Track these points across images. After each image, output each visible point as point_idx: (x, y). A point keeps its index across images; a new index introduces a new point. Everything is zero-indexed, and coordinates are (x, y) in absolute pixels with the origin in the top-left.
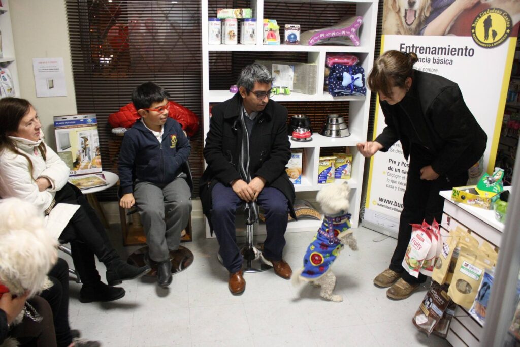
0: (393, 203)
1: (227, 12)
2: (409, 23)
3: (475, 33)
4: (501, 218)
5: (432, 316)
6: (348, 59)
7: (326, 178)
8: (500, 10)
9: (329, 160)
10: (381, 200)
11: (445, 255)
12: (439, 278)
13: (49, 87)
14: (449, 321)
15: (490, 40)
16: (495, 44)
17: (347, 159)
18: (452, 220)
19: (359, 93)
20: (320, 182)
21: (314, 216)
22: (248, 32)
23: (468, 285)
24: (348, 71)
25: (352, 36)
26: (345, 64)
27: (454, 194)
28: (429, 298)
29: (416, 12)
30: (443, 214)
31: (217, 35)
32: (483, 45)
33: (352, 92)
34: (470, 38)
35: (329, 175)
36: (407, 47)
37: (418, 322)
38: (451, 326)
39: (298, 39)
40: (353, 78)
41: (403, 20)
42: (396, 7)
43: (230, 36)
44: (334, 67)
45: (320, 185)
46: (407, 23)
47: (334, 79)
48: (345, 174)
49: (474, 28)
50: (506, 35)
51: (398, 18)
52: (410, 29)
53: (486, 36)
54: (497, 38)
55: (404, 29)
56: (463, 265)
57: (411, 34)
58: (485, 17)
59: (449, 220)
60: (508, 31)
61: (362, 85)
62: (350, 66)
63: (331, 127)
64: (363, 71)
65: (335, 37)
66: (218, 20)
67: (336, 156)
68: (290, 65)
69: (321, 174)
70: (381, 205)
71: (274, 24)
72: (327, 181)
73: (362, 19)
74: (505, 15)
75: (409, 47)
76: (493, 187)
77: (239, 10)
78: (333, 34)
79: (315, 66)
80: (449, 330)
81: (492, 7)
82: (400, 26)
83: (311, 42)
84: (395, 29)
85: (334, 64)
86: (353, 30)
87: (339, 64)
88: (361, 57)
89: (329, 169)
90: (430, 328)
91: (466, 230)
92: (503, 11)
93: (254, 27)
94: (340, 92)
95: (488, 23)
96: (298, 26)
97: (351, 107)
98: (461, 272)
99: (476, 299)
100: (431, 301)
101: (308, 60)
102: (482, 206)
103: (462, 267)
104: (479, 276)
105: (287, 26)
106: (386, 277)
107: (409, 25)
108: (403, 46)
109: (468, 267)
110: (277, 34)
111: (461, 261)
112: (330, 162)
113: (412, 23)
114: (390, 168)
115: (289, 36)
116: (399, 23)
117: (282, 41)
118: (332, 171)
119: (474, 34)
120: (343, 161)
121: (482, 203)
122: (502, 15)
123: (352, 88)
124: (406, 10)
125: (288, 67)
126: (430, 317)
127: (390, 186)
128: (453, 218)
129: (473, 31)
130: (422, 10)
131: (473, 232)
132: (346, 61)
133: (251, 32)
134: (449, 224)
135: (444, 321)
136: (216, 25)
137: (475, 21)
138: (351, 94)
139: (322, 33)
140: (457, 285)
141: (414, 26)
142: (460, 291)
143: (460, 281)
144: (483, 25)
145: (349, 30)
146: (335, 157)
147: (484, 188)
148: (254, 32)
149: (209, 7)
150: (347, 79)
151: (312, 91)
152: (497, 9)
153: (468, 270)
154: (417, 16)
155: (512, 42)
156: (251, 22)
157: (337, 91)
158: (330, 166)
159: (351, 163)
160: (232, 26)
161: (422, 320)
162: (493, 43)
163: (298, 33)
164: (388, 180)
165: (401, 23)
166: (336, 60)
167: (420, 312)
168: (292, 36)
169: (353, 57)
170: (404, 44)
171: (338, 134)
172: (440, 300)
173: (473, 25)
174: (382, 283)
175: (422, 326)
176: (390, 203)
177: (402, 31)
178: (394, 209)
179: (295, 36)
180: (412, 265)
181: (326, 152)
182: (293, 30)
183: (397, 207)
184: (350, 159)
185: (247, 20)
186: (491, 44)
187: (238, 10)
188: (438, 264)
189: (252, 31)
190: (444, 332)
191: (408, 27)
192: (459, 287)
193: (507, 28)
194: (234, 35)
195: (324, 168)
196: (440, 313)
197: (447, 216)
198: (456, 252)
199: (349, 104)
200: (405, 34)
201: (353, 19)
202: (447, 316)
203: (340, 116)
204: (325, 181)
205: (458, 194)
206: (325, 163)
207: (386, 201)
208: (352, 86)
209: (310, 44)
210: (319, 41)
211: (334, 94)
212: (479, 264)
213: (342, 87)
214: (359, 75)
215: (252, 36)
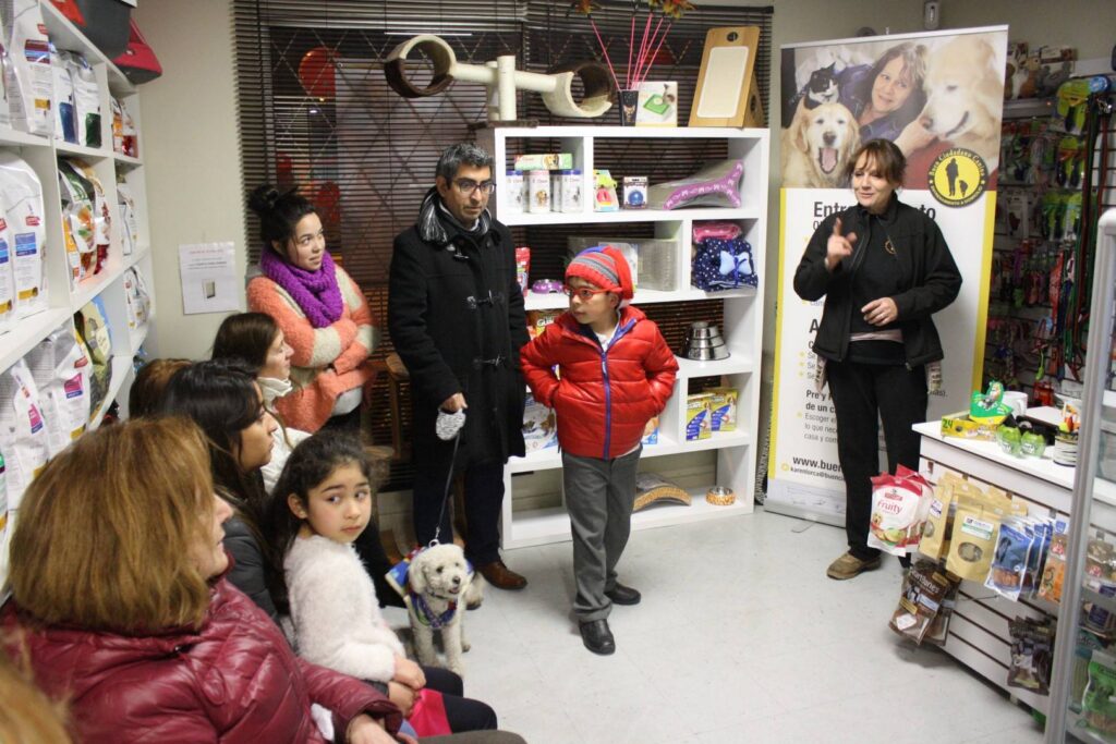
0: (819, 464)
1: (532, 159)
2: (826, 169)
3: (934, 184)
4: (1012, 449)
5: (922, 613)
6: (725, 229)
7: (698, 430)
8: (968, 151)
9: (702, 399)
10: (796, 461)
11: (936, 514)
12: (932, 550)
13: (206, 295)
14: (947, 619)
15: (958, 195)
16: (966, 201)
17: (729, 396)
18: (935, 466)
19: (747, 285)
20: (689, 438)
21: (679, 497)
22: (568, 192)
23: (977, 548)
24: (727, 250)
25: (730, 192)
26: (720, 238)
27: (944, 426)
28: (913, 587)
29: (837, 152)
30: (921, 459)
31: (519, 199)
32: (949, 203)
33: (736, 284)
34: (928, 192)
35: (702, 424)
36: (826, 208)
37: (901, 626)
38: (950, 629)
39: (645, 200)
40: (736, 260)
41: (817, 164)
42: (802, 142)
43: (540, 199)
44: (706, 244)
45: (690, 442)
46: (823, 170)
47: (706, 264)
48: (726, 422)
49: (933, 178)
50: (980, 189)
51: (807, 161)
52: (830, 180)
53: (952, 189)
54: (969, 192)
55: (818, 178)
56: (965, 522)
57: (832, 187)
58: (946, 162)
59: (931, 465)
60: (983, 182)
61: (750, 272)
62: (730, 241)
63: (699, 344)
64: (750, 248)
65: (704, 195)
66: (518, 174)
67: (711, 392)
68: (630, 243)
69: (690, 423)
70: (796, 470)
71: (606, 178)
72: (700, 436)
73: (742, 163)
74: (976, 159)
75: (830, 207)
76: (996, 409)
77: (552, 156)
78: (701, 190)
79: (674, 244)
80: (949, 636)
81: (956, 147)
82: (812, 173)
83: (668, 204)
84: (805, 179)
85: (704, 238)
86: (731, 182)
87: (712, 238)
88: (743, 225)
89: (702, 415)
90: (920, 633)
91: (961, 476)
92: (973, 154)
93: (578, 184)
94: (717, 285)
95: (952, 171)
96: (644, 179)
97: (727, 309)
98: (962, 533)
99: (993, 566)
100: (917, 590)
101: (656, 234)
102: (987, 438)
103: (964, 525)
104: (991, 534)
105: (628, 179)
106: (847, 564)
107: (827, 173)
108: (819, 206)
109: (973, 524)
110: (613, 193)
111: (962, 517)
112: (703, 403)
113: (832, 170)
114: (810, 406)
115: (631, 197)
116: (810, 169)
117: (621, 205)
118: (708, 418)
119: (932, 187)
120: (722, 401)
121: (988, 433)
122: (971, 158)
123: (738, 278)
124: (820, 149)
125: (627, 248)
126: (920, 616)
127: (810, 437)
128: (937, 462)
129: (931, 182)
130: (847, 149)
131: (971, 476)
132: (721, 233)
133: (574, 192)
134: (931, 471)
135: (940, 618)
136: (517, 182)
137: (932, 167)
138: (735, 287)
139: (683, 188)
140: (960, 552)
141: (835, 175)
142: (966, 559)
143: (963, 545)
144: (945, 173)
145: (724, 181)
146: (710, 395)
147: (981, 413)
148: (578, 192)
149: (507, 149)
150: (727, 262)
151: (671, 286)
152: (965, 150)
153: (975, 528)
154: (840, 158)
155: (990, 198)
156: (573, 176)
157: (713, 283)
158: (703, 409)
159: (735, 402)
160: (541, 183)
161: (905, 622)
162: (963, 200)
163: (644, 190)
164: (807, 426)
165: (815, 169)
166: (707, 232)
167: (902, 611)
168: (636, 196)
169: (733, 225)
170: (820, 203)
171: (712, 355)
172: (933, 587)
173: (931, 173)
174: (840, 572)
175: (908, 632)
176: (814, 464)
177: (816, 182)
178: (821, 475)
179: (641, 197)
180: (891, 539)
181: (697, 385)
182: (637, 186)
183: (826, 471)
184: (734, 395)
185: (567, 172)
186: (960, 201)
187: (550, 157)
188: (927, 531)
189: (576, 190)
190: (941, 637)
191: (825, 175)
192: (965, 555)
193: (981, 178)
194: (546, 197)
195: (694, 414)
196: (935, 606)
197: (927, 461)
198: (952, 510)
199: (722, 304)
200: (821, 187)
201: (729, 164)
202: (944, 611)
203: (710, 325)
204: (697, 435)
205: (951, 426)
206: (695, 405)
207: (805, 462)
208: (736, 273)
209: (666, 208)
210: (681, 203)
211: (708, 289)
212: (989, 517)
213: (720, 277)
214: (744, 255)
215: (576, 198)
